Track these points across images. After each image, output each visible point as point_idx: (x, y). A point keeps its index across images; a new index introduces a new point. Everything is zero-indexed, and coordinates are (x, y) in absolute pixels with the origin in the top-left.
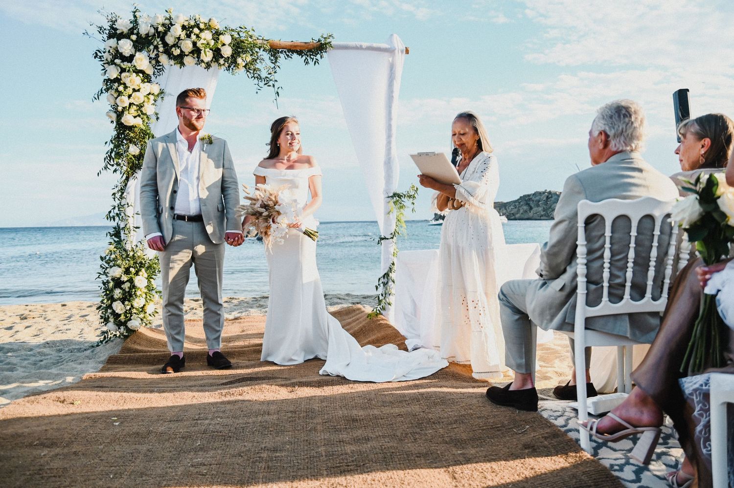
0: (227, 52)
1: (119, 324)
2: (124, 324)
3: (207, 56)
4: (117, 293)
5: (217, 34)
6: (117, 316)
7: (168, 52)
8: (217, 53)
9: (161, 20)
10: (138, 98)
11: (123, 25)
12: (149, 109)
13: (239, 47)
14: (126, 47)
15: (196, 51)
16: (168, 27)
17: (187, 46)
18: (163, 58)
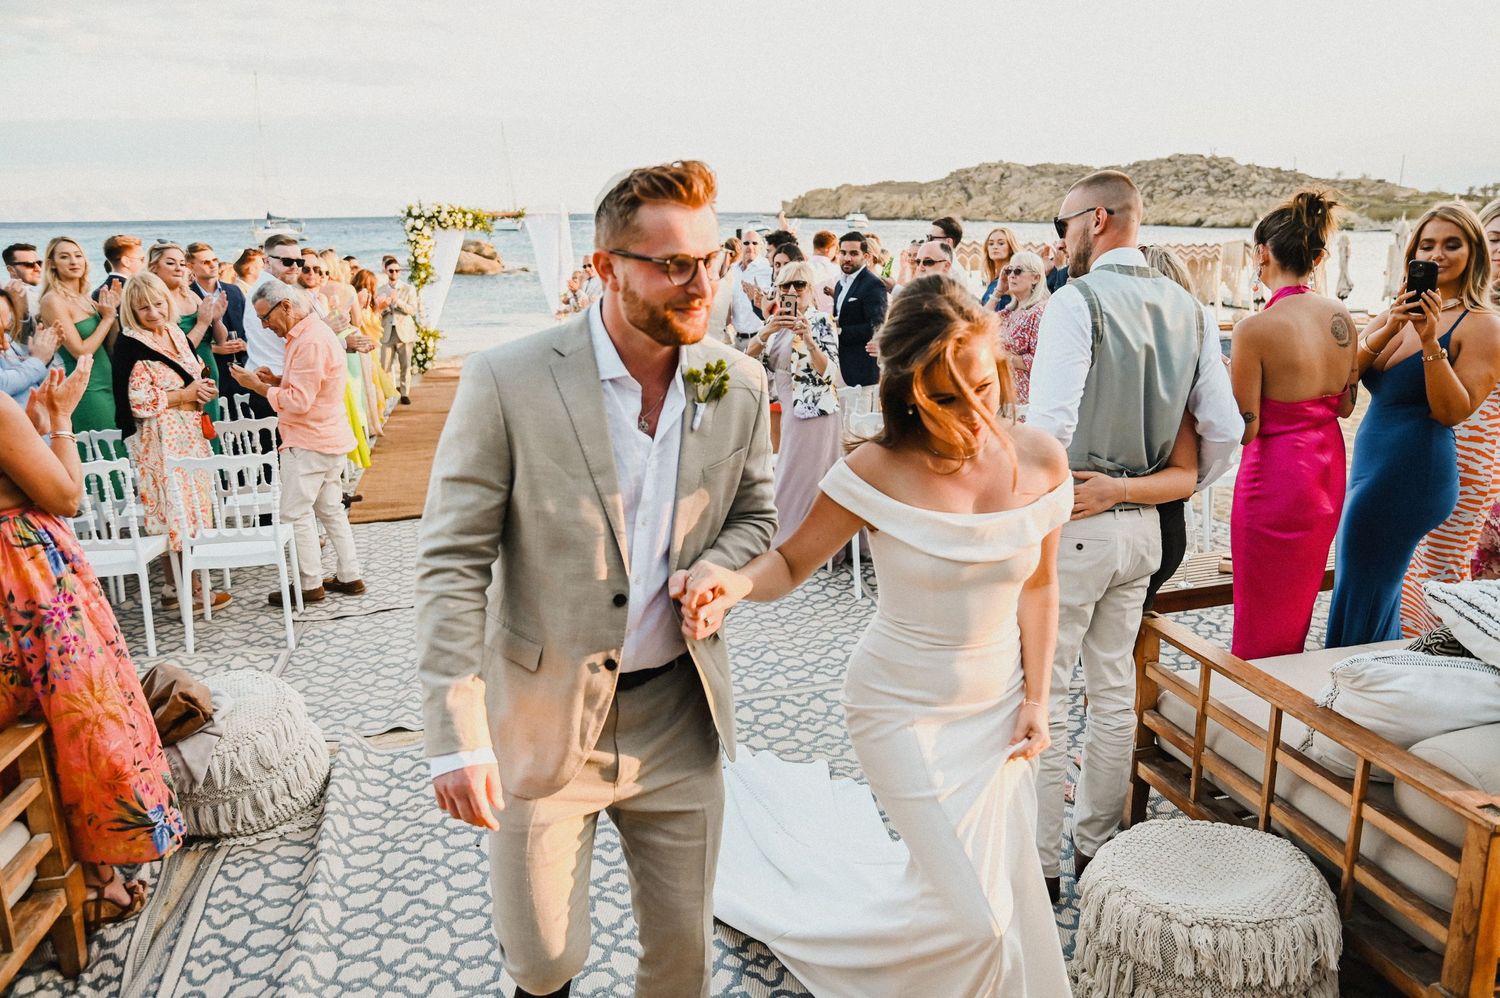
0: (470, 223)
1: (420, 366)
2: (422, 366)
3: (460, 225)
4: (419, 350)
5: (465, 213)
6: (419, 362)
7: (439, 223)
8: (465, 225)
9: (436, 209)
10: (426, 249)
11: (415, 212)
12: (430, 254)
13: (477, 220)
14: (419, 224)
15: (455, 224)
16: (439, 212)
17: (450, 222)
18: (437, 227)
